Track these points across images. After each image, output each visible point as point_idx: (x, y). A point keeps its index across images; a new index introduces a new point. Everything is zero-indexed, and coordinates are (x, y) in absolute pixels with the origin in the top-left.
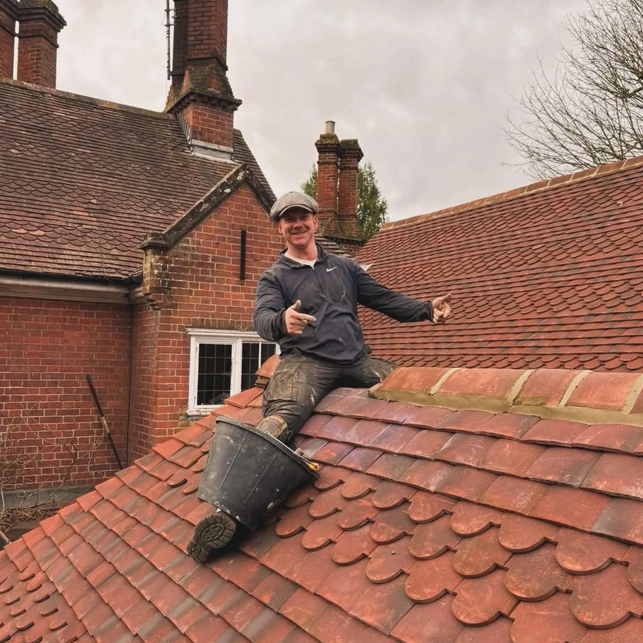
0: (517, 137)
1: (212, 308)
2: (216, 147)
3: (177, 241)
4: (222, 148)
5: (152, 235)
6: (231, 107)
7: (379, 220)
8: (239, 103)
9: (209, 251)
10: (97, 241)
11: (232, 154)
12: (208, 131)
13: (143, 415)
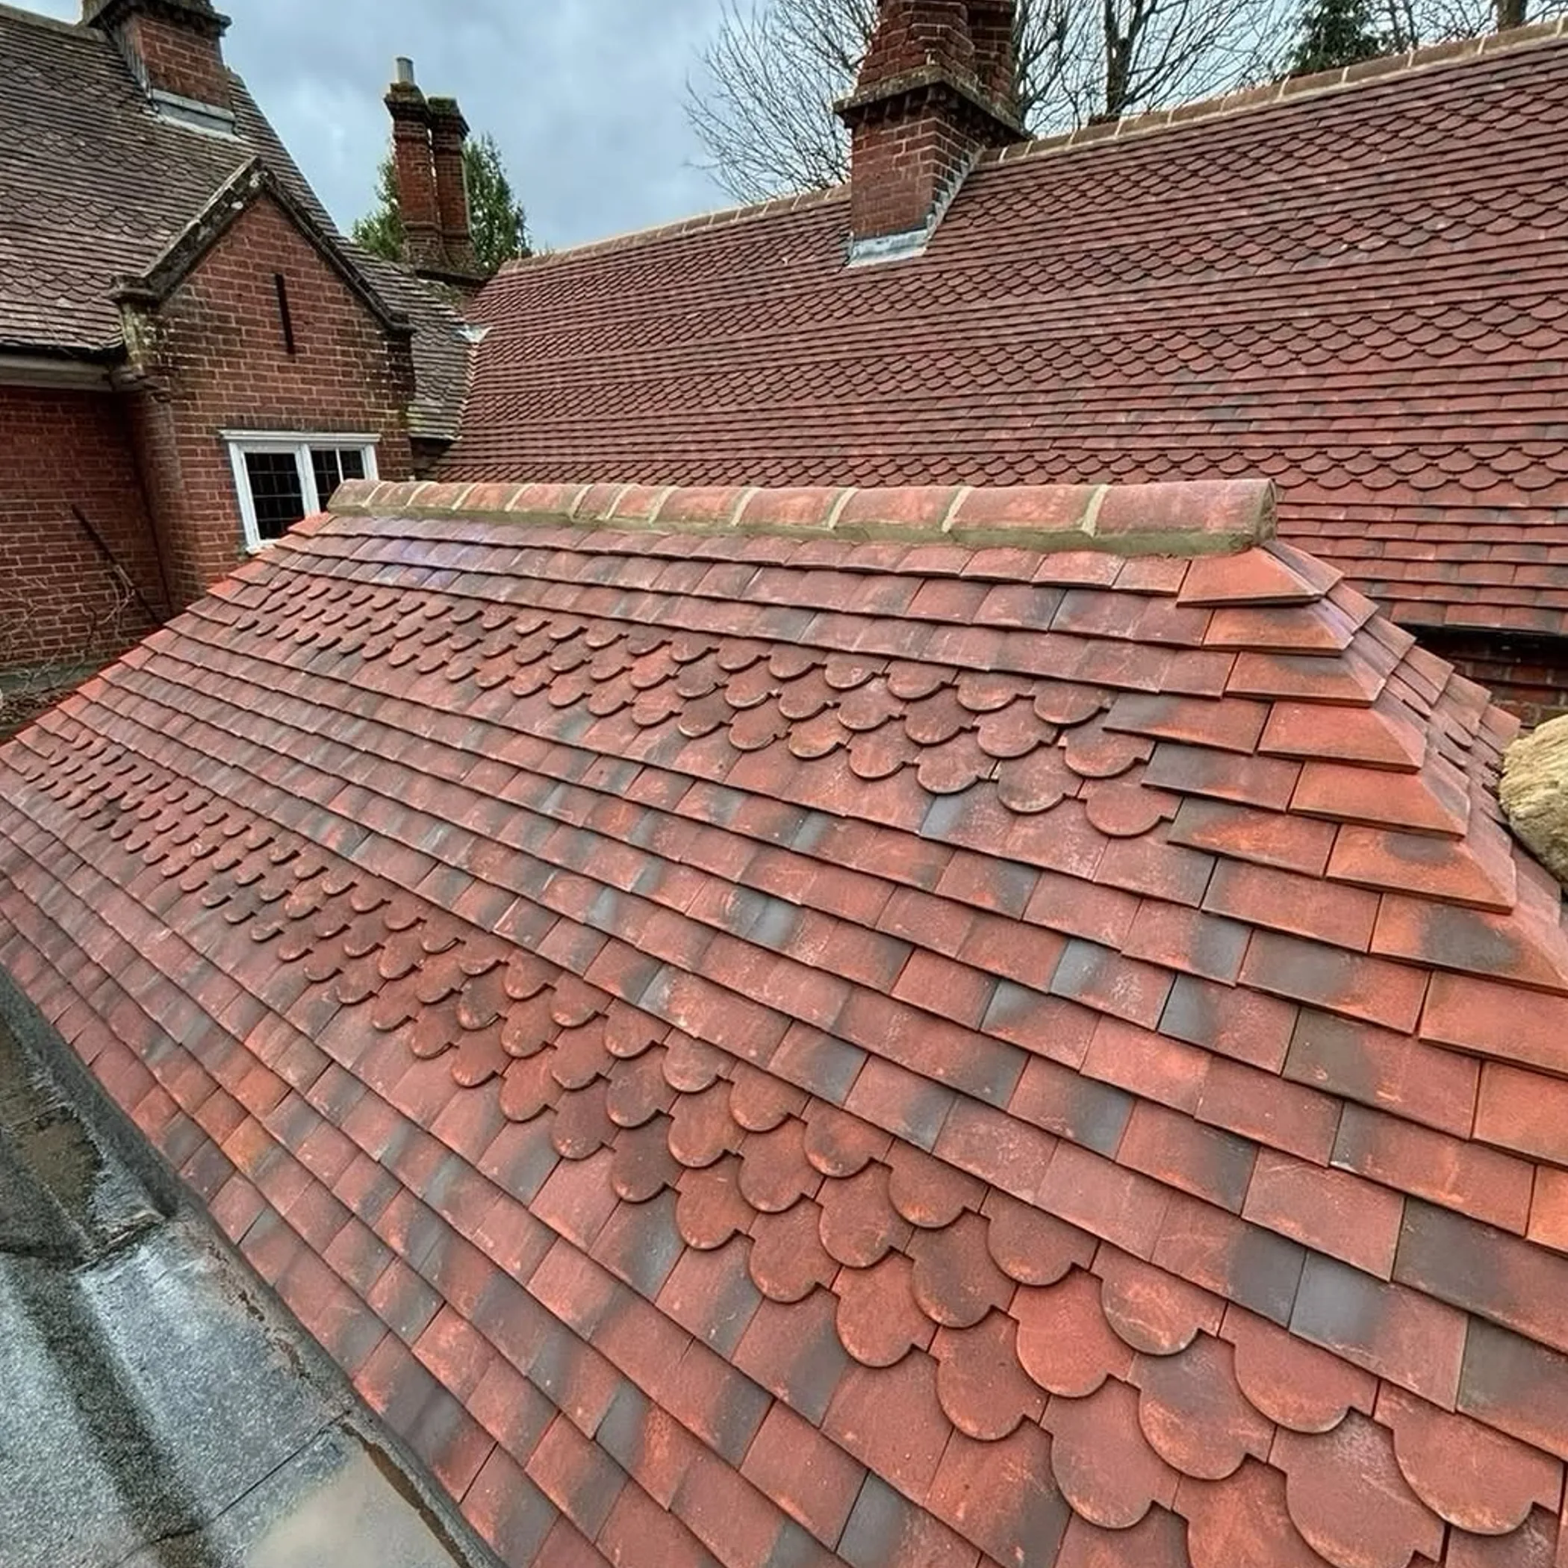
0: (702, 120)
1: (253, 399)
2: (199, 107)
3: (169, 292)
4: (214, 110)
5: (125, 279)
6: (213, 29)
7: (515, 240)
8: (225, 22)
9: (228, 308)
10: (25, 282)
11: (233, 123)
12: (180, 74)
13: (181, 557)
